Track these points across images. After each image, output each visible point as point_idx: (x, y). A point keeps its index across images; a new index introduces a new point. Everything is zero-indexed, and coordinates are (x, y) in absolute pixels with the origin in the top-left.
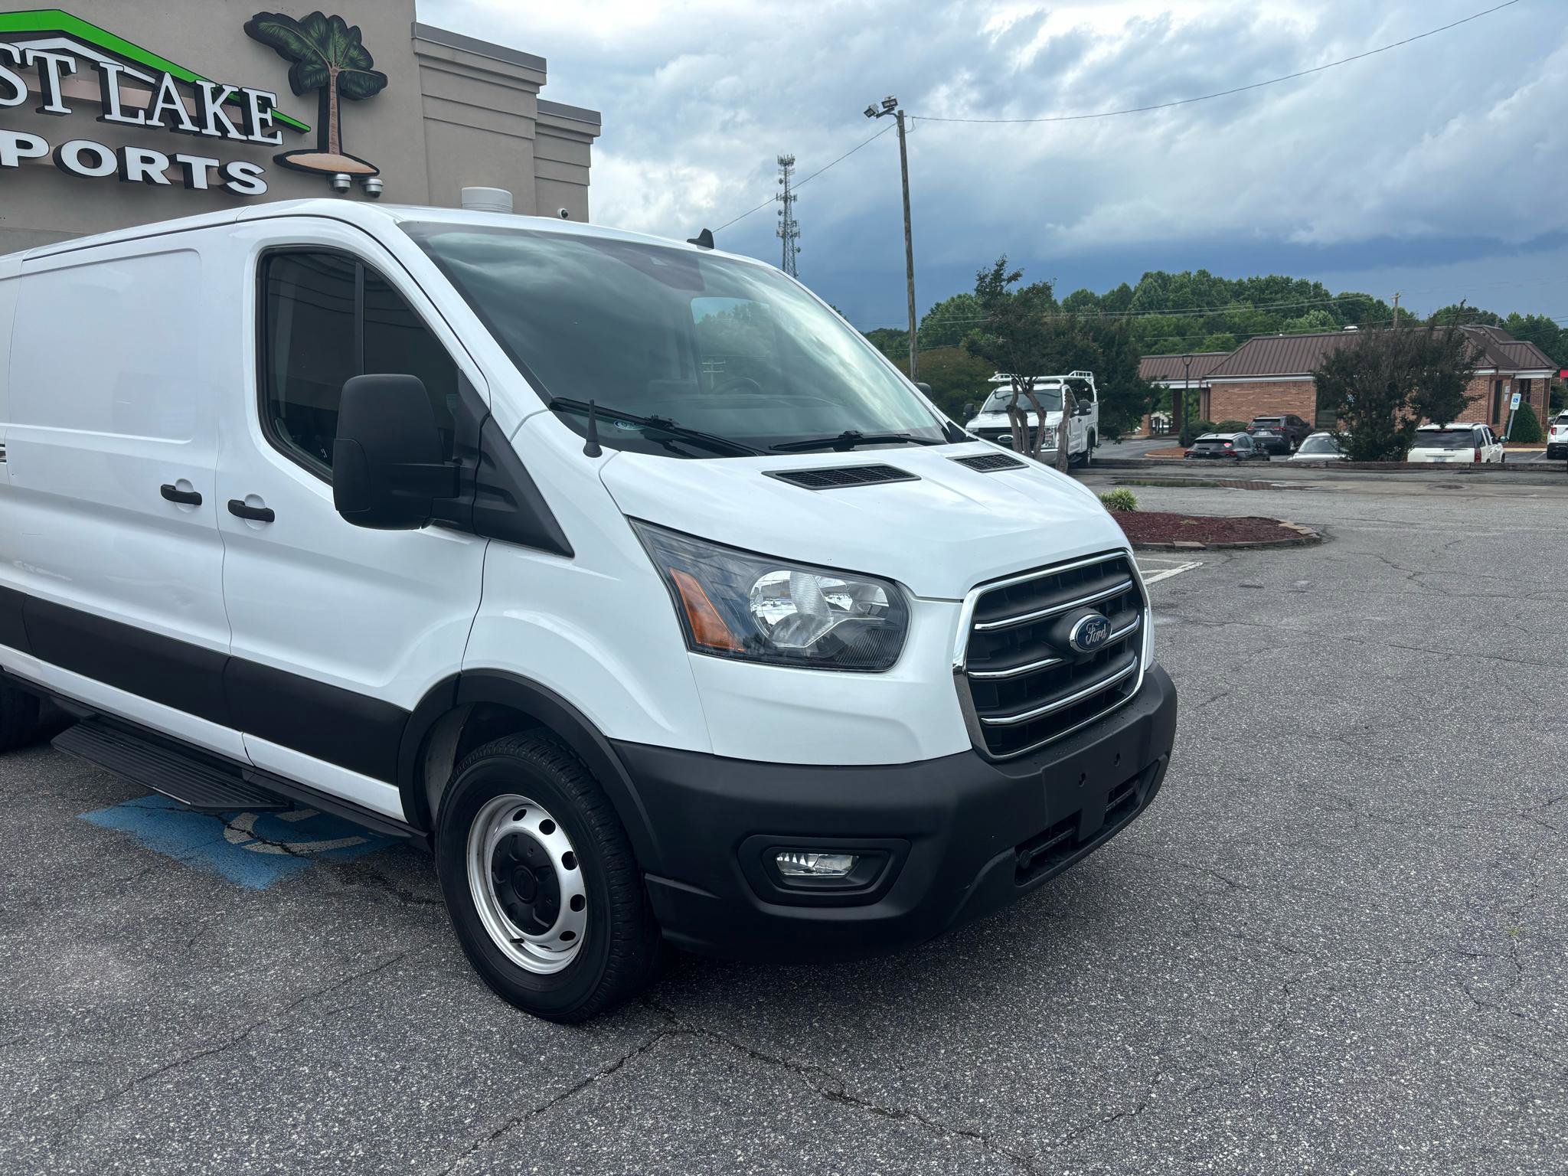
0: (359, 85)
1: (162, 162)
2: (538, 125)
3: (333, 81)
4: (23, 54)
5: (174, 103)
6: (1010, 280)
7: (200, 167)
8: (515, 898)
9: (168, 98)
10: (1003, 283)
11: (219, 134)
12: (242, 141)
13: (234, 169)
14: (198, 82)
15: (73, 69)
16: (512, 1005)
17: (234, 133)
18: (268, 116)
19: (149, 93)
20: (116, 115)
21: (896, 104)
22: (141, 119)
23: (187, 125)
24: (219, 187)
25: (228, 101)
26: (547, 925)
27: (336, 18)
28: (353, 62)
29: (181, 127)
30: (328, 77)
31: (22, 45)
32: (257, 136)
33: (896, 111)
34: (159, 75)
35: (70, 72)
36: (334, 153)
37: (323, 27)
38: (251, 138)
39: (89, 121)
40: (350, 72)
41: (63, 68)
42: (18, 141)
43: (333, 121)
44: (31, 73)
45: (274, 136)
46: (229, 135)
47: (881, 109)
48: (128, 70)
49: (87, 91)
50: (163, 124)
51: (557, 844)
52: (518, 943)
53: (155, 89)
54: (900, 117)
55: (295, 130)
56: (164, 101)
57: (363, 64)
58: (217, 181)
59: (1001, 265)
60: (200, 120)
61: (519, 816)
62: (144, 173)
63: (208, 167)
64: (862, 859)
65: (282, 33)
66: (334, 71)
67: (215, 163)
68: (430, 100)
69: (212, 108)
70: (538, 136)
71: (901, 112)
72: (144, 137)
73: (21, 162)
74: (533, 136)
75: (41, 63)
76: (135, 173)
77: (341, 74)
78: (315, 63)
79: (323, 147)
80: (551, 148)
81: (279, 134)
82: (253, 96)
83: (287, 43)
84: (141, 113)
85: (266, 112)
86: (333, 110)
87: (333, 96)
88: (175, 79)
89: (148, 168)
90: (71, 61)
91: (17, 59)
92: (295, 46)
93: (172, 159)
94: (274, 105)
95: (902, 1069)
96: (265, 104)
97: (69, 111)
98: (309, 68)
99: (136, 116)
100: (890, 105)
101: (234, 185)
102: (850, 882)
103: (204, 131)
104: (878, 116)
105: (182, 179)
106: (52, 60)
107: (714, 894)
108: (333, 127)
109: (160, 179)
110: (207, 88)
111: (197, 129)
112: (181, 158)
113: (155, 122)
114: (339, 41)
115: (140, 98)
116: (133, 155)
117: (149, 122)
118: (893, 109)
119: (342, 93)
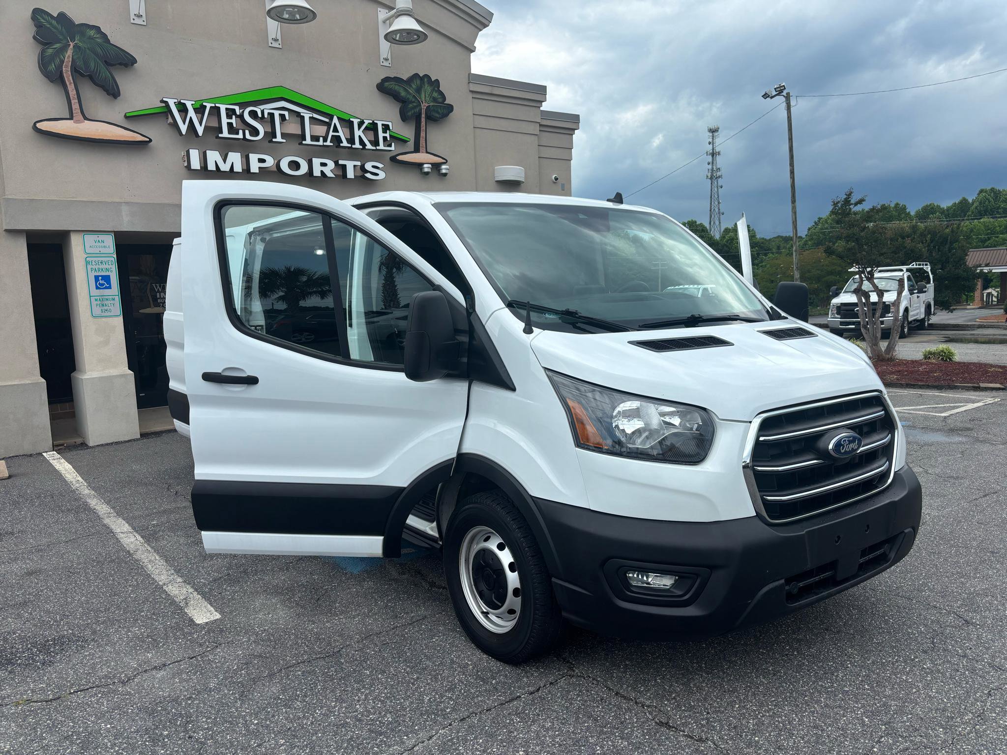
0: (438, 113)
1: (331, 164)
2: (541, 125)
3: (423, 112)
4: (263, 112)
5: (338, 132)
6: (856, 204)
7: (350, 166)
8: (483, 587)
9: (335, 130)
10: (851, 207)
11: (361, 147)
12: (373, 150)
13: (368, 166)
14: (351, 119)
15: (287, 118)
16: (481, 650)
17: (369, 146)
18: (387, 135)
19: (326, 128)
20: (308, 141)
21: (785, 89)
22: (321, 143)
23: (345, 143)
24: (360, 176)
25: (367, 128)
26: (500, 605)
27: (426, 76)
28: (435, 100)
29: (341, 145)
30: (421, 110)
31: (262, 107)
32: (381, 146)
33: (784, 93)
34: (331, 117)
35: (286, 120)
36: (422, 152)
37: (418, 82)
38: (378, 148)
39: (295, 146)
40: (433, 106)
41: (282, 117)
42: (259, 159)
43: (423, 134)
44: (266, 122)
45: (390, 146)
46: (366, 147)
47: (774, 93)
48: (315, 116)
49: (294, 129)
50: (332, 144)
51: (506, 557)
52: (486, 614)
53: (328, 125)
54: (788, 98)
55: (403, 141)
56: (333, 131)
57: (440, 100)
58: (359, 173)
59: (849, 195)
60: (351, 140)
61: (487, 539)
62: (322, 172)
63: (355, 166)
64: (681, 578)
65: (397, 88)
66: (424, 106)
67: (359, 163)
68: (477, 117)
69: (358, 133)
70: (542, 133)
71: (788, 94)
72: (323, 152)
73: (261, 170)
74: (537, 132)
75: (272, 115)
76: (317, 173)
77: (428, 107)
78: (414, 102)
79: (417, 150)
80: (549, 138)
81: (393, 144)
82: (380, 124)
83: (399, 93)
84: (321, 139)
85: (386, 133)
86: (423, 128)
87: (423, 120)
88: (339, 118)
89: (323, 169)
90: (286, 113)
91: (260, 115)
92: (403, 94)
93: (336, 163)
94: (391, 128)
95: (708, 713)
96: (386, 128)
97: (284, 141)
98: (411, 105)
99: (318, 141)
100: (780, 91)
101: (368, 175)
102: (672, 592)
103: (353, 146)
104: (772, 97)
105: (341, 174)
106: (277, 114)
107: (590, 592)
108: (423, 138)
109: (330, 174)
110: (356, 122)
111: (350, 145)
112: (341, 162)
113: (328, 143)
114: (427, 88)
115: (321, 130)
116: (316, 162)
117: (325, 144)
118: (782, 92)
119: (429, 118)
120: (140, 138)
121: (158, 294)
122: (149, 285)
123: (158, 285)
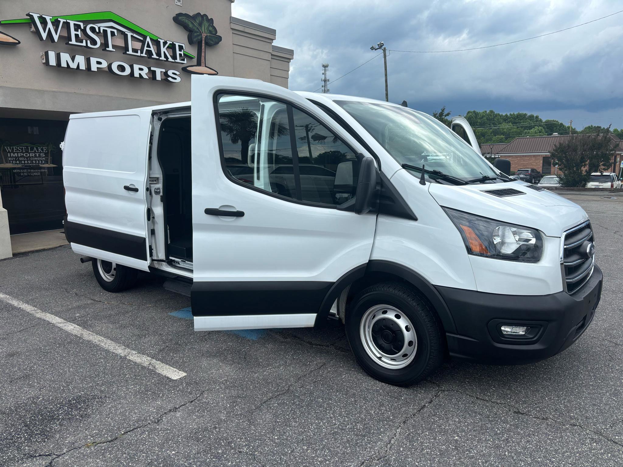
0: (212, 41)
1: (146, 70)
2: (272, 55)
3: (203, 39)
4: (99, 28)
5: (150, 48)
6: (446, 116)
7: (159, 72)
8: (382, 342)
9: (148, 46)
10: (443, 117)
11: (165, 59)
12: (172, 62)
13: (170, 73)
14: (159, 40)
15: (116, 34)
17: (170, 59)
18: (182, 53)
19: (141, 44)
20: (130, 52)
21: (383, 45)
22: (139, 54)
23: (155, 56)
24: (164, 79)
25: (168, 47)
26: (398, 352)
27: (205, 15)
28: (210, 32)
29: (152, 57)
30: (202, 38)
31: (99, 25)
32: (178, 60)
33: (383, 48)
34: (145, 37)
35: (115, 35)
36: (203, 66)
37: (200, 19)
38: (176, 61)
39: (120, 54)
40: (209, 36)
41: (113, 34)
42: (97, 61)
43: (203, 54)
44: (101, 36)
45: (184, 60)
46: (169, 60)
47: (377, 47)
48: (135, 35)
49: (121, 43)
50: (146, 56)
51: (402, 323)
52: (380, 358)
53: (143, 42)
54: (384, 50)
55: (190, 58)
56: (147, 47)
57: (214, 32)
58: (164, 77)
59: (443, 110)
60: (159, 54)
61: (385, 312)
62: (140, 74)
63: (161, 72)
64: (530, 328)
65: (187, 21)
66: (204, 35)
67: (164, 70)
68: (235, 46)
69: (163, 50)
70: (272, 60)
71: (385, 48)
72: (140, 61)
73: (98, 69)
74: (270, 59)
75: (105, 32)
76: (136, 75)
77: (206, 36)
78: (197, 32)
79: (199, 64)
80: (277, 64)
81: (186, 59)
82: (177, 45)
83: (188, 25)
84: (139, 51)
85: (181, 51)
86: (203, 50)
87: (203, 45)
88: (151, 39)
89: (141, 72)
90: (115, 31)
91: (97, 31)
92: (191, 26)
93: (149, 69)
94: (184, 49)
96: (181, 48)
97: (114, 50)
98: (195, 34)
99: (137, 52)
100: (381, 46)
101: (170, 79)
102: (527, 336)
103: (160, 58)
104: (376, 50)
105: (152, 77)
106: (109, 30)
108: (203, 57)
109: (145, 77)
110: (162, 42)
111: (158, 58)
112: (152, 69)
113: (144, 55)
114: (206, 24)
115: (138, 45)
116: (136, 67)
117: (142, 55)
118: (382, 47)
119: (207, 44)
120: (12, 40)
121: (9, 154)
122: (2, 147)
123: (9, 147)
